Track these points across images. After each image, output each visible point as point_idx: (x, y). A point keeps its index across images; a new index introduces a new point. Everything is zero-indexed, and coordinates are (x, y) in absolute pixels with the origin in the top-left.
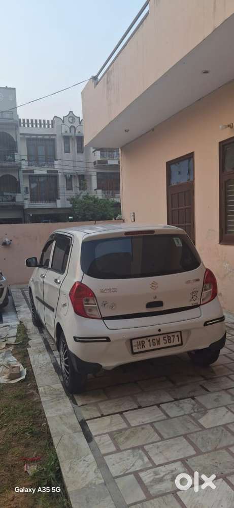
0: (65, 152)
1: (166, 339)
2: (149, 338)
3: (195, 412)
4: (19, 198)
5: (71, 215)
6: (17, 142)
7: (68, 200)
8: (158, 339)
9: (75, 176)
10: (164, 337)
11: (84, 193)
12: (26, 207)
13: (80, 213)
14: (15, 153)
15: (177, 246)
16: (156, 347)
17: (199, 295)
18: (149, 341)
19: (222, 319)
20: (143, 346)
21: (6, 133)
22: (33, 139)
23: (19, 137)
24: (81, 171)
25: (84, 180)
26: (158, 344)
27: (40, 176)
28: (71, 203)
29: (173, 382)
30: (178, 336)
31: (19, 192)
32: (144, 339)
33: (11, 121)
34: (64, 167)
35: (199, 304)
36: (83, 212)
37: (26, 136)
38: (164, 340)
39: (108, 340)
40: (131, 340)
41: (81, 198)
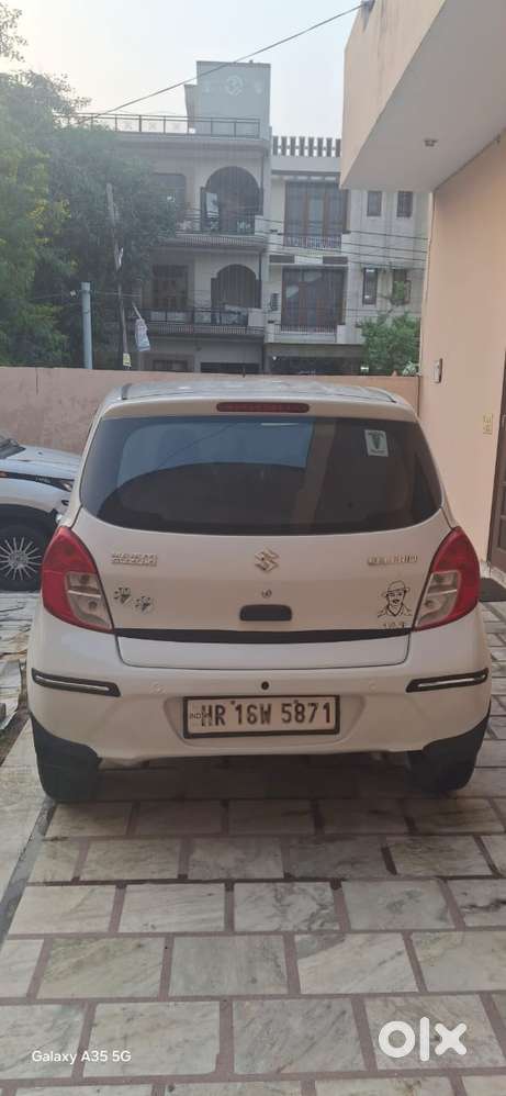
0: (370, 214)
1: (292, 709)
2: (238, 702)
3: (309, 931)
4: (256, 318)
5: (363, 363)
6: (262, 189)
7: (357, 326)
8: (266, 708)
9: (385, 272)
10: (285, 705)
11: (399, 311)
12: (271, 339)
13: (379, 358)
14: (257, 217)
15: (370, 453)
16: (258, 727)
17: (411, 602)
18: (239, 708)
19: (479, 677)
20: (219, 719)
21: (240, 169)
22: (301, 184)
23: (269, 177)
24: (399, 259)
25: (406, 281)
26: (263, 722)
27: (306, 270)
28: (364, 335)
29: (319, 823)
30: (326, 707)
31: (259, 306)
32: (225, 703)
33: (255, 142)
34: (365, 250)
35: (409, 626)
36: (389, 356)
37: (286, 178)
38: (284, 711)
39: (113, 690)
40: (186, 699)
41: (389, 323)
